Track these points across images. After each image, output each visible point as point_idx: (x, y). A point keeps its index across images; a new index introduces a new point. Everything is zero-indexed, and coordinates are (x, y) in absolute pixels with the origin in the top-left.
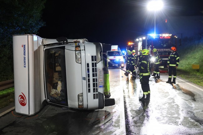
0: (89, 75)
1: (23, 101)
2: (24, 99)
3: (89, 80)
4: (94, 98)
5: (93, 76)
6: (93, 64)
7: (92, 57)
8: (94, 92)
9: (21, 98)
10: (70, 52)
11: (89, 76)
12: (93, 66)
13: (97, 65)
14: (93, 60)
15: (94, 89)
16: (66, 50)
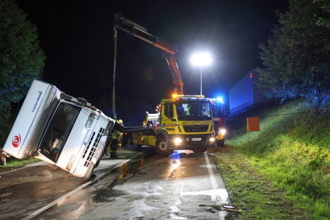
0: (90, 142)
1: (17, 143)
2: (18, 141)
3: (88, 147)
4: (85, 165)
5: (94, 145)
6: (99, 135)
7: (101, 129)
8: (88, 159)
9: (16, 139)
10: (83, 115)
11: (90, 144)
12: (98, 136)
13: (102, 137)
14: (100, 132)
15: (89, 157)
16: (81, 112)
